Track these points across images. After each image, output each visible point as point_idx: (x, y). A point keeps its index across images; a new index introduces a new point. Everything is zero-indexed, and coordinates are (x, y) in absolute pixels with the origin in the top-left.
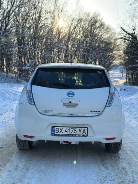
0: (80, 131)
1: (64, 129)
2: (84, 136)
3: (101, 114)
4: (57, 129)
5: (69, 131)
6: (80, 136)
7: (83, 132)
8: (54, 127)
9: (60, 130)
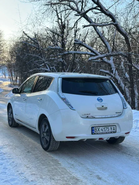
0: (111, 129)
1: (101, 128)
2: (114, 132)
3: (121, 114)
4: (96, 129)
5: (104, 130)
6: (111, 132)
7: (113, 130)
8: (93, 127)
9: (97, 130)
